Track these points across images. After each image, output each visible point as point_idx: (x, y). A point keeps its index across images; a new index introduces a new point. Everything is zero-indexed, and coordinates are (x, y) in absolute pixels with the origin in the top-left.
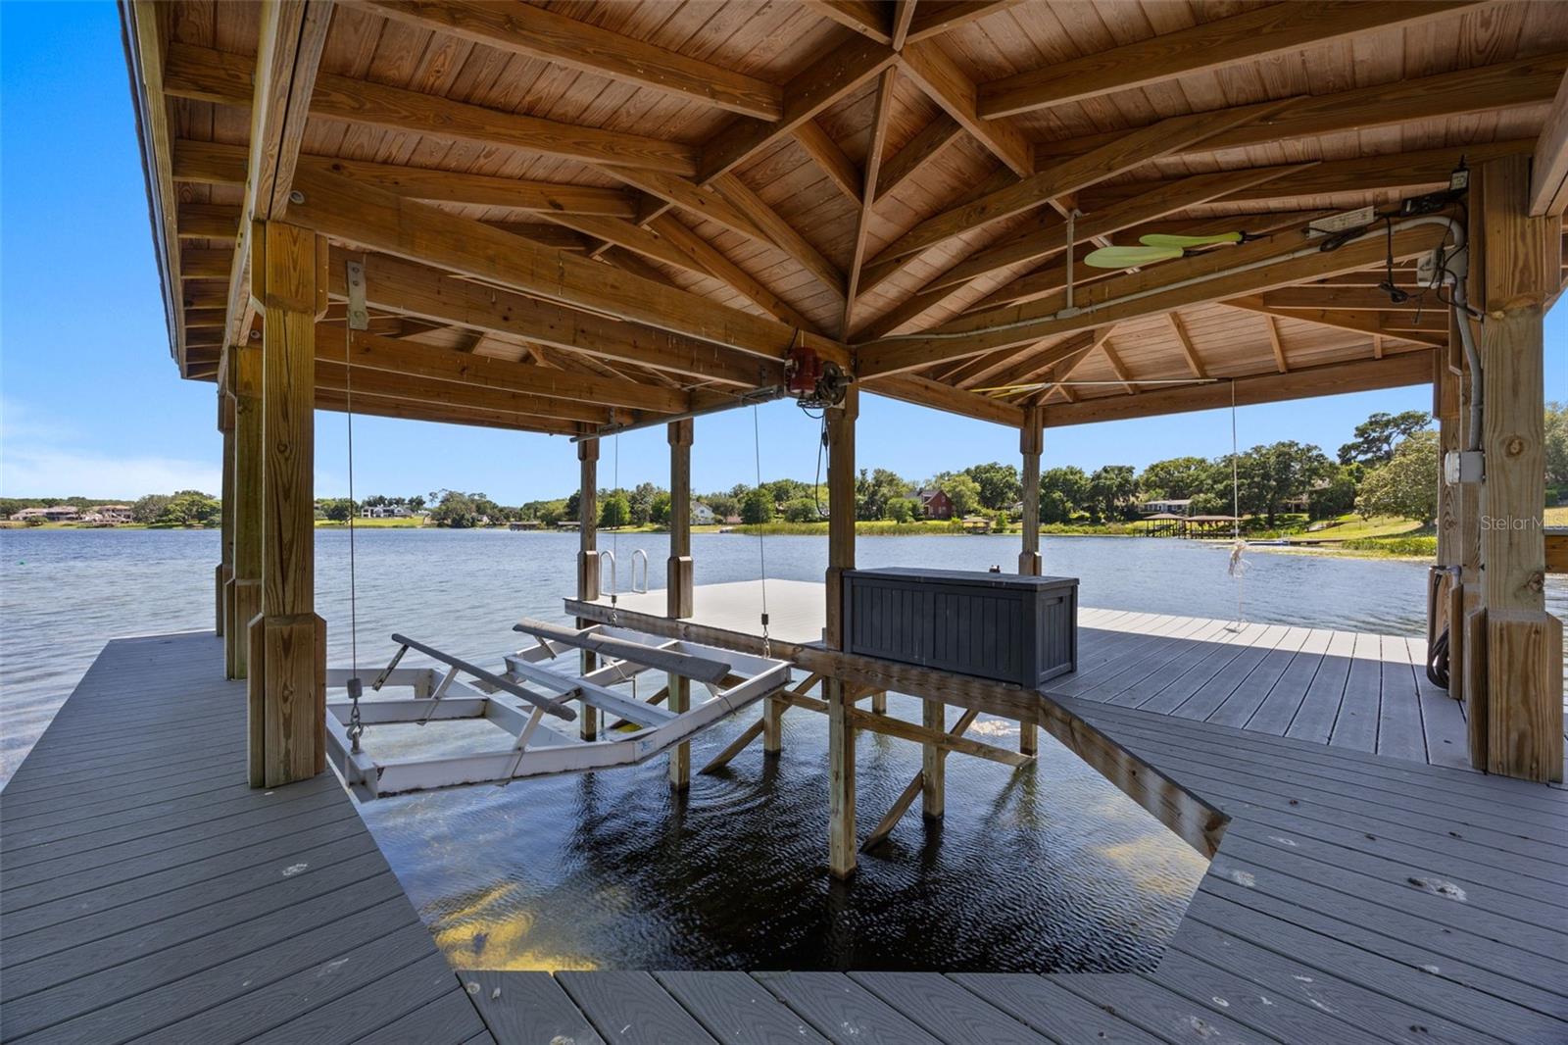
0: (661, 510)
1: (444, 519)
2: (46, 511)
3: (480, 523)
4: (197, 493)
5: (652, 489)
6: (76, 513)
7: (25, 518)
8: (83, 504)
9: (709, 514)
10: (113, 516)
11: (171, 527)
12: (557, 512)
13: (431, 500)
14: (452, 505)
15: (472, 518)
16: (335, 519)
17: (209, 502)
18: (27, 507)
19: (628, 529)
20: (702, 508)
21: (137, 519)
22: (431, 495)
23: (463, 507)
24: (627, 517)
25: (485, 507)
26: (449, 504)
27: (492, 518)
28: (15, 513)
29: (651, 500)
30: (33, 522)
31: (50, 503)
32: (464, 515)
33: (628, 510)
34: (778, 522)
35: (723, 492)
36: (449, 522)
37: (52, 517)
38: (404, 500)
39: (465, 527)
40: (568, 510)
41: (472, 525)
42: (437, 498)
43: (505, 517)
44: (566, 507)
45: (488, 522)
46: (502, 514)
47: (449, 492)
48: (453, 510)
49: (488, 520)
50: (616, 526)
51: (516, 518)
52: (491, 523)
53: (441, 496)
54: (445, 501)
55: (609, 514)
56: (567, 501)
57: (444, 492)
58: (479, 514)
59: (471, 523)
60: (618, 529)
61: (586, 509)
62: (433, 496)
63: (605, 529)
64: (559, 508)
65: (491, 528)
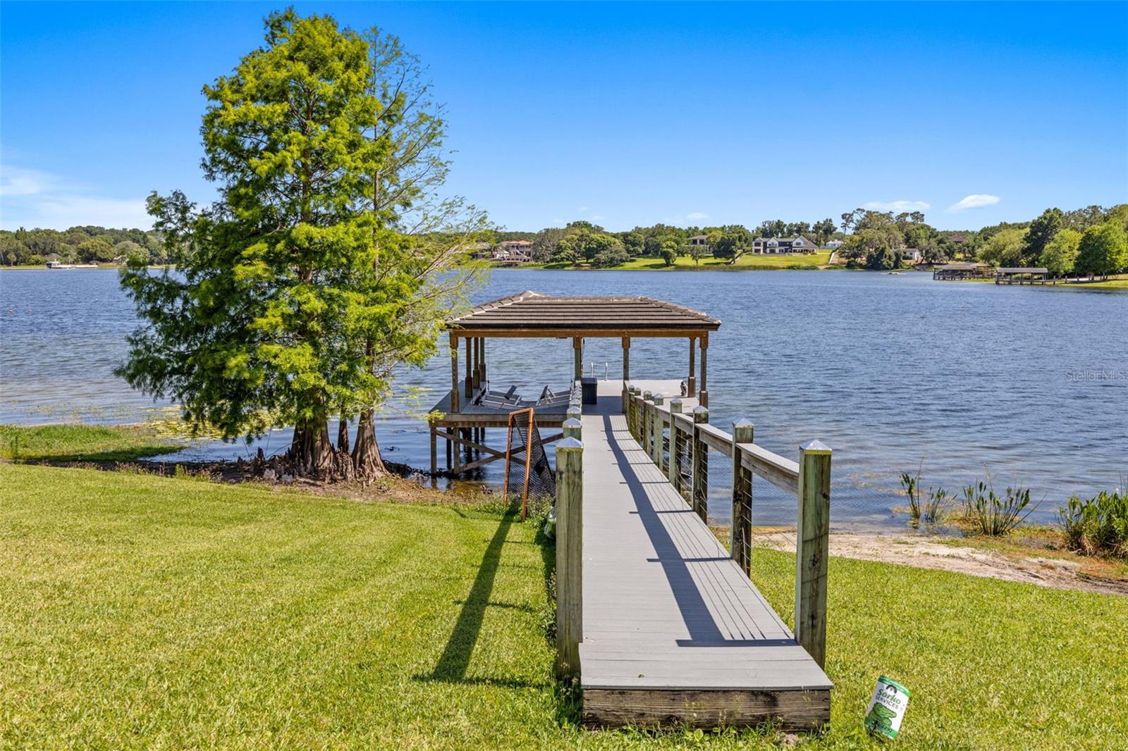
1: (855, 256)
3: (908, 262)
6: (490, 250)
10: (517, 253)
11: (562, 267)
12: (1009, 248)
14: (870, 233)
15: (897, 255)
17: (597, 236)
21: (536, 258)
22: (843, 217)
23: (886, 235)
25: (918, 237)
26: (866, 232)
32: (883, 250)
36: (862, 260)
38: (808, 226)
39: (885, 269)
40: (1029, 245)
41: (896, 266)
42: (852, 221)
43: (947, 254)
44: (1027, 239)
45: (919, 262)
46: (942, 248)
47: (868, 212)
48: (869, 242)
49: (921, 258)
50: (1101, 275)
51: (966, 257)
52: (924, 262)
53: (856, 217)
54: (862, 226)
55: (1088, 254)
56: (1028, 230)
57: (859, 212)
58: (909, 247)
59: (895, 262)
60: (1104, 280)
61: (1052, 244)
62: (847, 217)
63: (1081, 279)
64: (1015, 242)
65: (924, 270)
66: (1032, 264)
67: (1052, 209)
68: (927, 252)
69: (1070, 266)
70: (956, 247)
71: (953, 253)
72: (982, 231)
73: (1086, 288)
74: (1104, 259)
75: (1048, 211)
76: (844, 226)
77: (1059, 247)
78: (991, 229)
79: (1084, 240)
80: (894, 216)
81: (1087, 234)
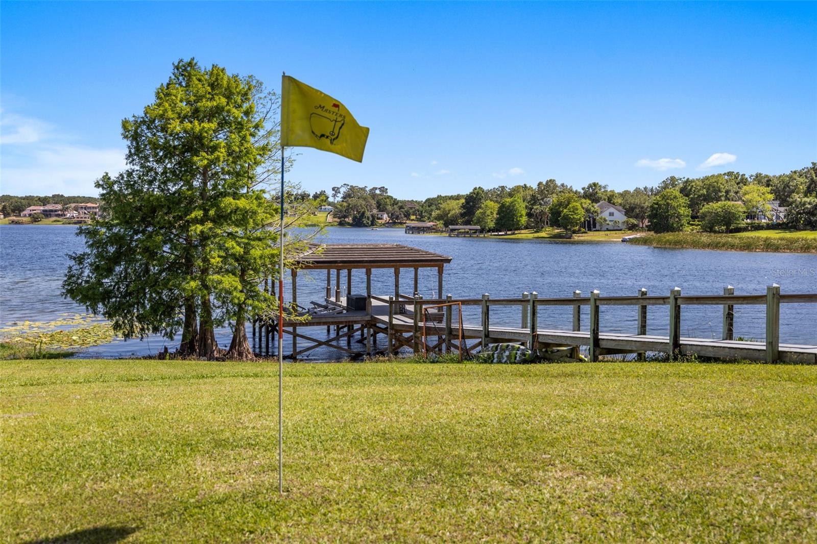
0: (559, 213)
1: (345, 217)
2: (42, 208)
3: (380, 221)
5: (556, 186)
6: (61, 210)
7: (30, 215)
8: (63, 202)
9: (620, 217)
10: (85, 213)
12: (452, 212)
14: (353, 201)
15: (372, 216)
18: (30, 206)
19: (525, 234)
20: (612, 210)
22: (334, 189)
23: (364, 203)
24: (524, 220)
25: (386, 204)
26: (350, 200)
27: (392, 215)
28: (23, 210)
29: (553, 199)
30: (35, 219)
31: (43, 201)
32: (364, 213)
33: (524, 212)
34: (689, 231)
35: (649, 187)
36: (349, 220)
37: (46, 214)
38: (309, 195)
39: (365, 226)
40: (465, 211)
41: (373, 224)
42: (339, 192)
43: (405, 216)
44: (463, 207)
45: (387, 221)
46: (402, 212)
47: (352, 186)
48: (355, 207)
49: (388, 219)
50: (511, 230)
51: (416, 218)
52: (391, 221)
53: (343, 190)
54: (347, 196)
55: (504, 217)
56: (463, 201)
57: (345, 186)
58: (380, 211)
59: (371, 221)
60: (513, 234)
61: (480, 210)
62: (336, 190)
63: (500, 233)
64: (455, 208)
65: (391, 227)
66: (468, 223)
67: (478, 187)
68: (392, 214)
69: (492, 225)
70: (411, 211)
71: (409, 215)
72: (426, 201)
73: (502, 239)
74: (513, 221)
75: (475, 189)
76: (334, 196)
77: (485, 213)
78: (432, 199)
79: (500, 208)
80: (367, 189)
81: (502, 204)
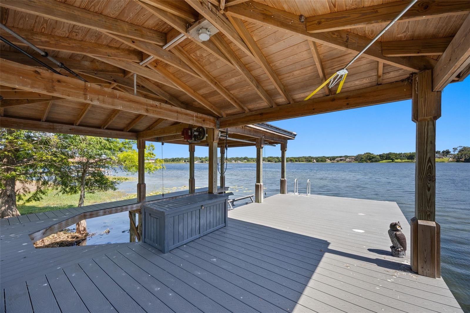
1: (460, 159)
4: (369, 153)
8: (346, 157)
10: (351, 160)
11: (363, 162)
13: (454, 151)
14: (465, 152)
16: (410, 159)
17: (372, 155)
18: (337, 158)
21: (356, 160)
22: (453, 149)
26: (463, 152)
30: (338, 161)
31: (341, 157)
36: (463, 160)
37: (341, 160)
38: (441, 151)
42: (457, 150)
57: (460, 147)
